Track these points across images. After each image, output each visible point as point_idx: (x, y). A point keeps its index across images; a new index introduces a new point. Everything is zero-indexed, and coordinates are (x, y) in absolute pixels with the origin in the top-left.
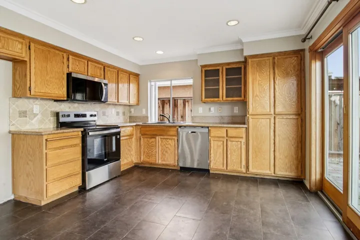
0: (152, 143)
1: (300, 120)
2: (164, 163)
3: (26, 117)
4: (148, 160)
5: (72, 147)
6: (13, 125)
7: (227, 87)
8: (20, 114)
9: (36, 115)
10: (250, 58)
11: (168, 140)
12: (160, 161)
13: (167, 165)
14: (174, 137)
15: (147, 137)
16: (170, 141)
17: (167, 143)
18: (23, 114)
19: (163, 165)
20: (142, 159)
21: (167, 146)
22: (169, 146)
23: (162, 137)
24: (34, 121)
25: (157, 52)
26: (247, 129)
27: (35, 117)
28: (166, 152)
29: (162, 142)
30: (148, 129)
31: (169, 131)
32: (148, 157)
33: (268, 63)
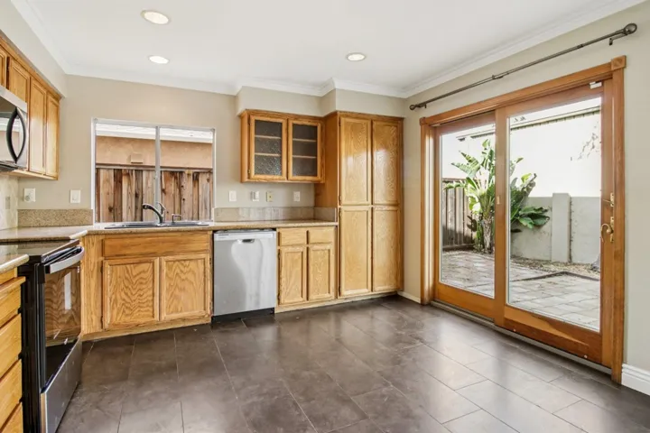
0: (143, 275)
1: (399, 212)
2: (175, 316)
4: (128, 319)
7: (295, 156)
10: (343, 116)
11: (187, 263)
12: (164, 316)
13: (184, 320)
14: (203, 256)
15: (126, 261)
16: (192, 265)
17: (185, 270)
19: (173, 321)
20: (107, 321)
21: (183, 277)
22: (190, 276)
23: (170, 258)
25: (151, 59)
26: (338, 230)
28: (182, 290)
29: (170, 268)
30: (128, 241)
31: (189, 242)
32: (127, 312)
33: (365, 129)
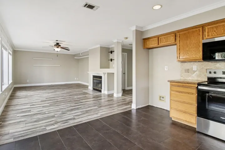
3: (189, 72)
5: (189, 94)
6: (182, 76)
8: (185, 70)
9: (194, 72)
18: (187, 71)
24: (194, 75)
27: (194, 73)
